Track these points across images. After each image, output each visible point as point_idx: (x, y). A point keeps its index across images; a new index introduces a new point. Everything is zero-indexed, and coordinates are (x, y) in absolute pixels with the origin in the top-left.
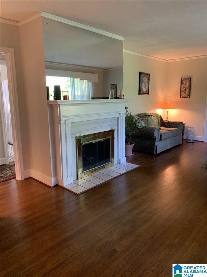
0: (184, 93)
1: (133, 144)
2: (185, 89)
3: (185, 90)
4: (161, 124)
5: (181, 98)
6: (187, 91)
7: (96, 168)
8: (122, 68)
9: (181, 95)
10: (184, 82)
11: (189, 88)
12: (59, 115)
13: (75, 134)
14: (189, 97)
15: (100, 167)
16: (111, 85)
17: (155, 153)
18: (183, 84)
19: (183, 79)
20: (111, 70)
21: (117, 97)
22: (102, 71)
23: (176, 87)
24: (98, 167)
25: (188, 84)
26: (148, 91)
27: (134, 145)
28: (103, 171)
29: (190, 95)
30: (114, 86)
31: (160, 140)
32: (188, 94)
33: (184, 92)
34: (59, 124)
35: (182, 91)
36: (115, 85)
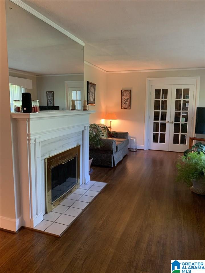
0: (125, 105)
1: (92, 158)
2: (125, 100)
3: (126, 102)
4: (108, 134)
5: (121, 109)
6: (128, 102)
7: (64, 194)
8: (83, 74)
9: (122, 106)
10: (125, 94)
11: (129, 99)
12: (27, 133)
13: (44, 156)
14: (129, 108)
15: (68, 192)
16: (47, 92)
17: (112, 166)
18: (124, 95)
19: (123, 91)
20: (46, 76)
21: (55, 105)
22: (36, 76)
23: (117, 98)
24: (66, 193)
25: (128, 96)
26: (94, 101)
27: (92, 160)
28: (71, 196)
29: (130, 106)
30: (51, 94)
31: (116, 152)
32: (128, 105)
33: (124, 103)
34: (28, 145)
35: (123, 103)
36: (52, 92)
